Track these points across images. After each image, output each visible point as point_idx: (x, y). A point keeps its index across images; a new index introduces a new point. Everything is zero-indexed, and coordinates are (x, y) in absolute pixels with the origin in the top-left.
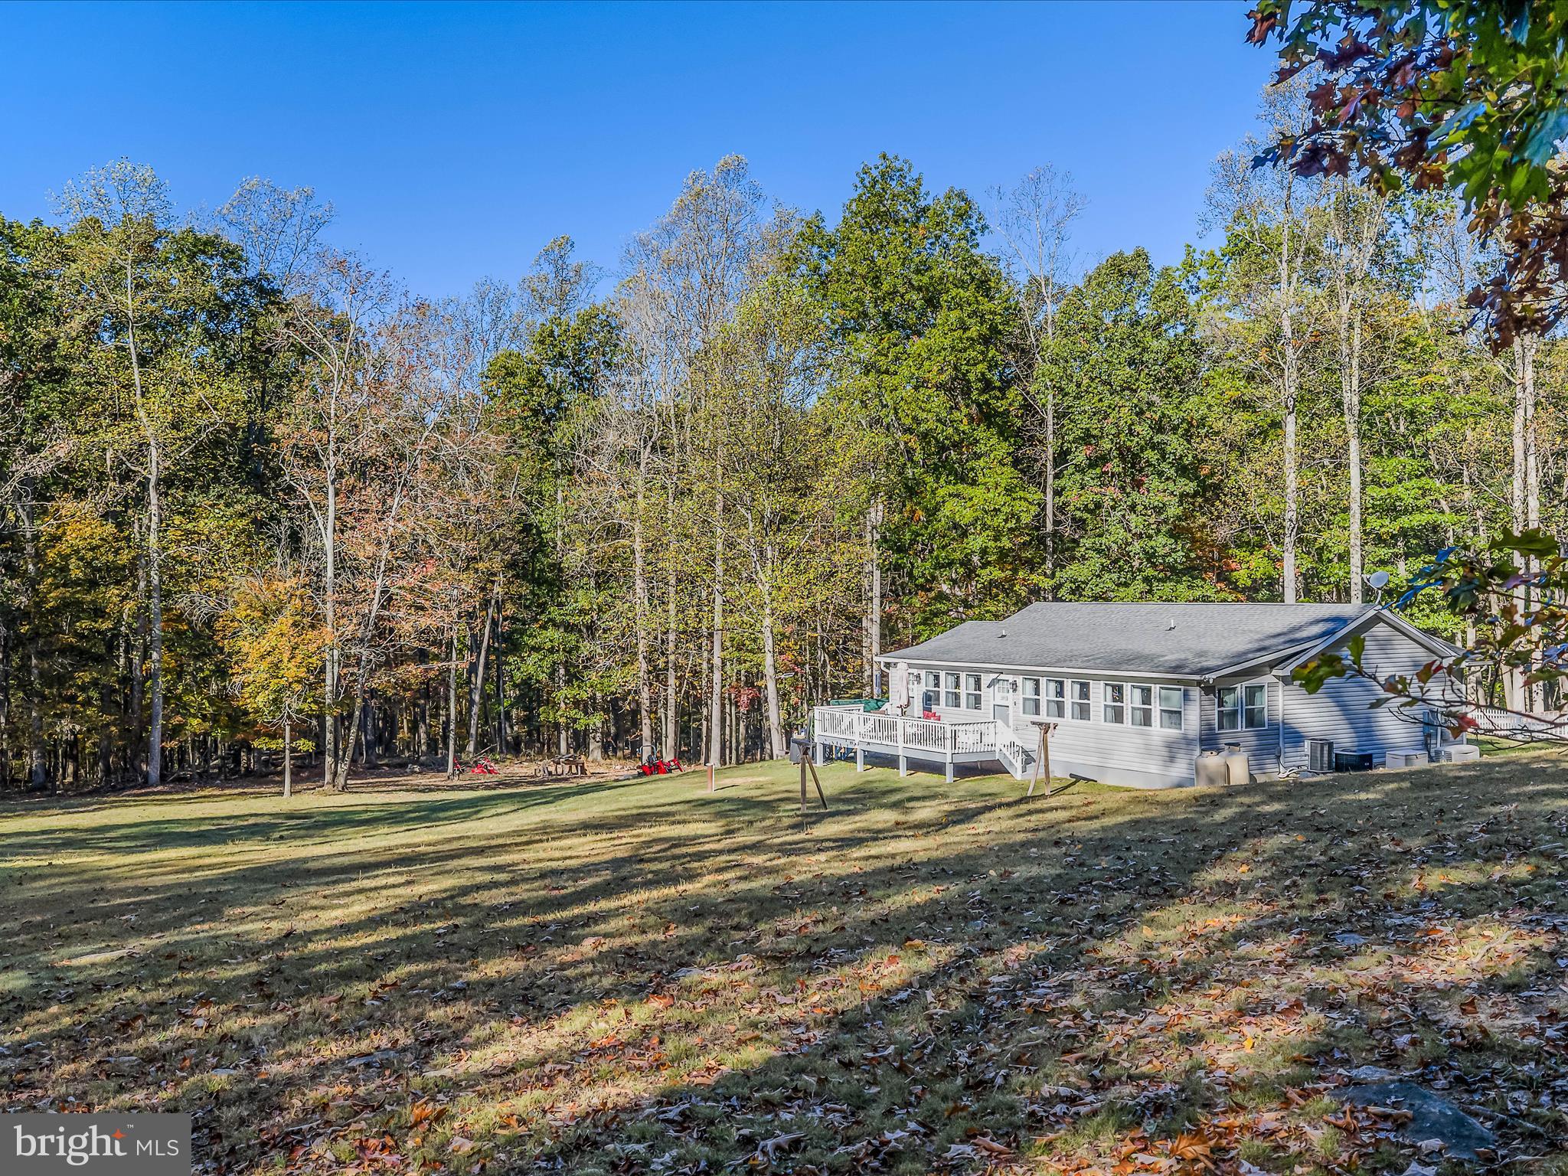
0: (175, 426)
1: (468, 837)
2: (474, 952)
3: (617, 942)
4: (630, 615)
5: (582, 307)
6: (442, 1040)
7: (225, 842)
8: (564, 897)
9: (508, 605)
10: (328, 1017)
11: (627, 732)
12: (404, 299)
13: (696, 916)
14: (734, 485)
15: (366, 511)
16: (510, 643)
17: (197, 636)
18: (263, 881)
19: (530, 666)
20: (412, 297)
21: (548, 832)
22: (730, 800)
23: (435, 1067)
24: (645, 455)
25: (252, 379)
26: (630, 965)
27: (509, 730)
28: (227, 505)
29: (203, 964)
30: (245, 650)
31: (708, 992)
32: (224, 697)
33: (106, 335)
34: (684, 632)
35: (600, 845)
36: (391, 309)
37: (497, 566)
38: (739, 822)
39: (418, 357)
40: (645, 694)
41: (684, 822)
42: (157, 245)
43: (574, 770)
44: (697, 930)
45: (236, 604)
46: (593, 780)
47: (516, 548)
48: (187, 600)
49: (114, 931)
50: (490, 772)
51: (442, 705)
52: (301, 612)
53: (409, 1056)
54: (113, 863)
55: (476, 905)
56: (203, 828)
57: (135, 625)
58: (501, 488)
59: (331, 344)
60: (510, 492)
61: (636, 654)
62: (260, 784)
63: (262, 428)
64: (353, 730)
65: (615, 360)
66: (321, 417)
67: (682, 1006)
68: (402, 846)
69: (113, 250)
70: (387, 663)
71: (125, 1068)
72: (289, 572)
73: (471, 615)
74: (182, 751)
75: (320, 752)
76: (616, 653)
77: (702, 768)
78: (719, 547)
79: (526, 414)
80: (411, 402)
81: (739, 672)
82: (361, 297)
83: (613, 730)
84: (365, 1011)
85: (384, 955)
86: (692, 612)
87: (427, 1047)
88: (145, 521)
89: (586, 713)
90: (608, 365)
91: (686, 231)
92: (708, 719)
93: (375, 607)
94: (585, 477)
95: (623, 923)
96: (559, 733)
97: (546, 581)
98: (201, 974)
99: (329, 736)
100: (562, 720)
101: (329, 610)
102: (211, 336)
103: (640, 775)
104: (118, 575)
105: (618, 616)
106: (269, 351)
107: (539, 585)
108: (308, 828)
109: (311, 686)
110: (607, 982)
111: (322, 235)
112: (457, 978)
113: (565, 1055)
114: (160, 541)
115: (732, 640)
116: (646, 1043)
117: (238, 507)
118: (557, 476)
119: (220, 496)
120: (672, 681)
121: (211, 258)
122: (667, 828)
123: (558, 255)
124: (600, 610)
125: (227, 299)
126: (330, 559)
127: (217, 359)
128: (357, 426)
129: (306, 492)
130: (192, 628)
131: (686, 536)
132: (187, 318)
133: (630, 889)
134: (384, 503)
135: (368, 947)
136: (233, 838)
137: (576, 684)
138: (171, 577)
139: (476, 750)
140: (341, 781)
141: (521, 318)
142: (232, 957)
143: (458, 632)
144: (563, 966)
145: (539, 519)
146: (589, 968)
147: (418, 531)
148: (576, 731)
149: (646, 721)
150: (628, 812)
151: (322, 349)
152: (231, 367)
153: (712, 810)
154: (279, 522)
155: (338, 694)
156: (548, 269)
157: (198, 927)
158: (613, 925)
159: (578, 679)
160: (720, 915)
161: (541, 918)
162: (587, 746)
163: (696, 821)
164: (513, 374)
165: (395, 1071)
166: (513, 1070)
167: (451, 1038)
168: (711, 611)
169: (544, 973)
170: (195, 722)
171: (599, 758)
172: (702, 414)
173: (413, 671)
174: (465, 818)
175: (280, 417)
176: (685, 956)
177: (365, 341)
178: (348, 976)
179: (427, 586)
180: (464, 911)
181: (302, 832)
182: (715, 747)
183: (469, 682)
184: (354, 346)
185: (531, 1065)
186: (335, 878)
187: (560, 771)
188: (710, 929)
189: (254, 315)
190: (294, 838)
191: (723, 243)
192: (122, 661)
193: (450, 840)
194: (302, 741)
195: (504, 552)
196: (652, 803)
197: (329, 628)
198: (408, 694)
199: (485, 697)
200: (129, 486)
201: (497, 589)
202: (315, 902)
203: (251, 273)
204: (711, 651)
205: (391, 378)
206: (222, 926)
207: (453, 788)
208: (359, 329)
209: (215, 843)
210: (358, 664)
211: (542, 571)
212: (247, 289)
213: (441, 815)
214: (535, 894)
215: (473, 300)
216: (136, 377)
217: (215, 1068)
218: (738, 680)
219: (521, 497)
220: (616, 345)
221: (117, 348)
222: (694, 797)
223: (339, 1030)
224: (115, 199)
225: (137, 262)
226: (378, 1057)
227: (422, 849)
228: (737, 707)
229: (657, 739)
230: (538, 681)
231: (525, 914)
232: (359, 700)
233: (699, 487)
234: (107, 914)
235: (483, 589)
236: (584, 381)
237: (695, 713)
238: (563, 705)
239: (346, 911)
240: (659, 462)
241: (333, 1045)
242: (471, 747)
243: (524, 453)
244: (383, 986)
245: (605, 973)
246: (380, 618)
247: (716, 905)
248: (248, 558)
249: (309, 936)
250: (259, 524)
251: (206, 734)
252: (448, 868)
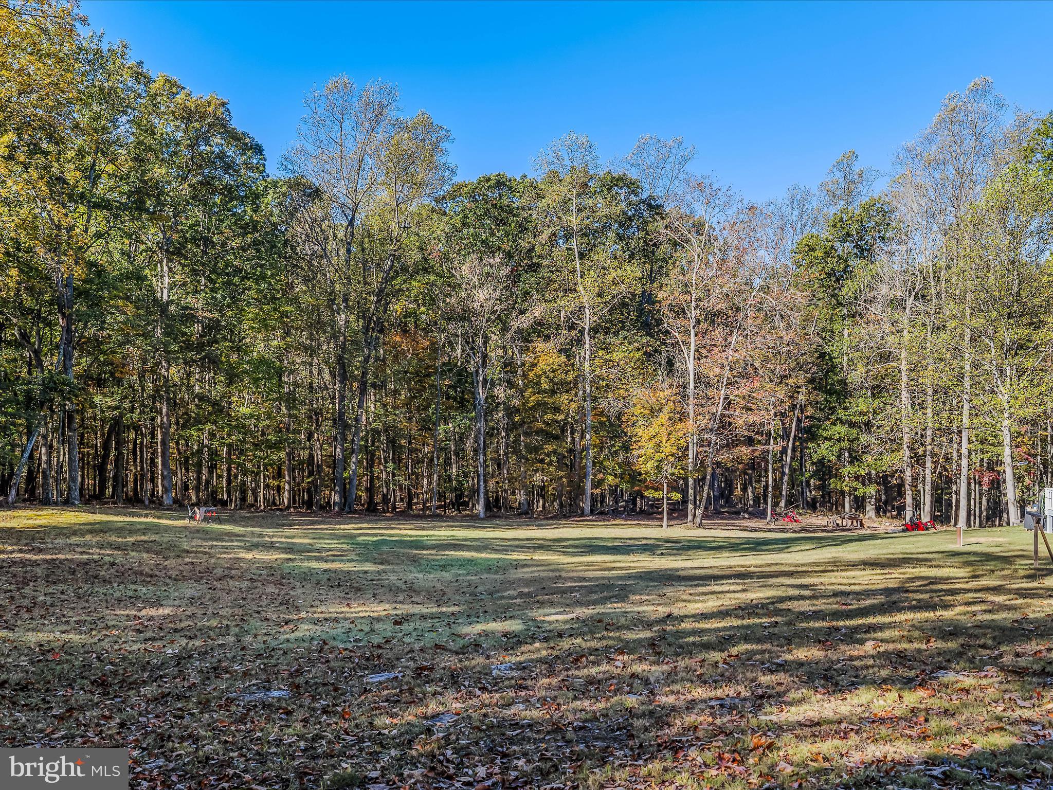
0: (599, 295)
1: (782, 564)
2: (789, 641)
3: (891, 647)
4: (897, 416)
5: (864, 200)
6: (769, 697)
7: (628, 554)
8: (850, 611)
9: (809, 408)
10: (695, 671)
11: (895, 499)
12: (740, 204)
13: (950, 634)
14: (979, 322)
15: (715, 345)
16: (810, 434)
17: (612, 425)
18: (652, 580)
19: (824, 450)
20: (745, 202)
21: (837, 565)
22: (975, 554)
23: (765, 714)
24: (910, 302)
25: (645, 263)
26: (901, 664)
27: (808, 494)
28: (630, 343)
29: (619, 628)
30: (640, 434)
31: (962, 690)
32: (627, 463)
33: (561, 242)
34: (939, 429)
35: (875, 577)
36: (731, 211)
37: (801, 381)
38: (982, 570)
39: (750, 242)
40: (908, 473)
41: (939, 566)
42: (590, 184)
43: (855, 524)
44: (952, 645)
45: (634, 405)
46: (869, 532)
47: (815, 369)
48: (606, 403)
49: (568, 602)
50: (796, 521)
51: (763, 474)
52: (673, 411)
53: (748, 704)
54: (565, 561)
55: (789, 610)
56: (616, 544)
57: (577, 418)
58: (804, 328)
59: (692, 237)
60: (811, 329)
61: (901, 444)
62: (649, 519)
63: (650, 295)
64: (706, 488)
65: (888, 235)
66: (686, 285)
67: (941, 697)
68: (738, 566)
69: (565, 189)
70: (727, 445)
71: (577, 685)
72: (666, 385)
73: (783, 415)
74: (603, 496)
75: (685, 502)
76: (886, 443)
77: (952, 528)
78: (967, 368)
79: (822, 276)
80: (744, 272)
81: (982, 460)
82: (712, 205)
83: (883, 497)
84: (719, 671)
85: (730, 636)
86: (945, 415)
87: (761, 699)
88: (583, 354)
89: (864, 485)
90: (882, 239)
91: (944, 137)
92: (957, 493)
93: (720, 408)
94: (865, 320)
95: (895, 633)
96: (844, 497)
97: (835, 392)
98: (618, 634)
99: (691, 491)
100: (846, 489)
101: (691, 410)
102: (620, 238)
103: (904, 531)
104: (568, 387)
105: (888, 417)
106: (655, 244)
107: (831, 394)
108: (678, 549)
109: (680, 459)
110: (884, 673)
111: (689, 167)
112: (778, 657)
113: (855, 719)
114: (591, 366)
115: (977, 436)
116: (915, 719)
117: (636, 344)
118: (844, 319)
119: (625, 338)
120: (929, 464)
121: (621, 188)
122: (926, 569)
123: (846, 165)
124: (875, 412)
125: (630, 213)
126: (692, 377)
127: (624, 252)
128: (709, 290)
129: (677, 334)
130: (609, 420)
131: (941, 360)
132: (607, 227)
133: (900, 610)
134: (726, 340)
135: (719, 630)
136: (633, 552)
137: (856, 464)
138: (597, 388)
139: (786, 506)
140: (698, 520)
141: (819, 211)
142: (635, 625)
143: (774, 426)
144: (851, 659)
145: (832, 349)
146: (871, 662)
147: (748, 358)
148: (856, 497)
149: (909, 492)
150: (896, 556)
151: (687, 241)
152: (632, 256)
153: (961, 560)
154: (660, 353)
155: (696, 465)
156: (839, 175)
157: (615, 605)
158: (887, 634)
159: (858, 460)
160: (970, 636)
161: (834, 623)
162: (864, 507)
163: (948, 567)
164: (813, 250)
165: (740, 712)
166: (818, 724)
167: (777, 697)
168: (961, 414)
169: (838, 661)
170: (610, 478)
171: (873, 516)
172: (954, 270)
173: (744, 451)
174: (780, 550)
175: (661, 287)
176: (944, 662)
177: (715, 234)
178: (707, 647)
179: (754, 395)
180: (781, 613)
181: (675, 552)
182: (963, 514)
183: (781, 460)
184: (707, 238)
185: (830, 722)
186: (696, 583)
187: (845, 524)
188: (962, 645)
189: (646, 222)
190: (670, 555)
191: (973, 144)
192: (569, 439)
193: (770, 565)
194: (674, 494)
195: (806, 372)
196: (913, 551)
197: (691, 422)
198: (740, 466)
199: (793, 470)
200: (574, 333)
201: (801, 397)
202: (685, 597)
203: (644, 196)
204: (960, 444)
205: (731, 256)
206: (629, 606)
207: (771, 530)
208: (711, 227)
209: (623, 554)
210: (709, 445)
211: (833, 385)
212: (642, 206)
213: (764, 548)
214: (830, 607)
215: (787, 201)
216: (578, 266)
217: (628, 693)
218: (981, 466)
219: (818, 334)
220: (888, 225)
221: (567, 249)
222: (947, 549)
223: (703, 681)
224: (566, 157)
225: (578, 195)
226: (728, 702)
227: (752, 569)
228: (980, 485)
229: (917, 505)
230: (829, 461)
231: (823, 620)
232: (710, 469)
233: (951, 324)
234: (563, 592)
235: (791, 397)
236: (865, 252)
237: (946, 488)
238: (847, 478)
239: (705, 605)
240: (920, 306)
241: (699, 689)
242: (782, 504)
243: (820, 304)
244: (730, 656)
245: (882, 667)
246: (723, 415)
247: (966, 629)
248: (641, 377)
249: (682, 618)
250: (648, 355)
251: (617, 486)
252: (769, 583)
